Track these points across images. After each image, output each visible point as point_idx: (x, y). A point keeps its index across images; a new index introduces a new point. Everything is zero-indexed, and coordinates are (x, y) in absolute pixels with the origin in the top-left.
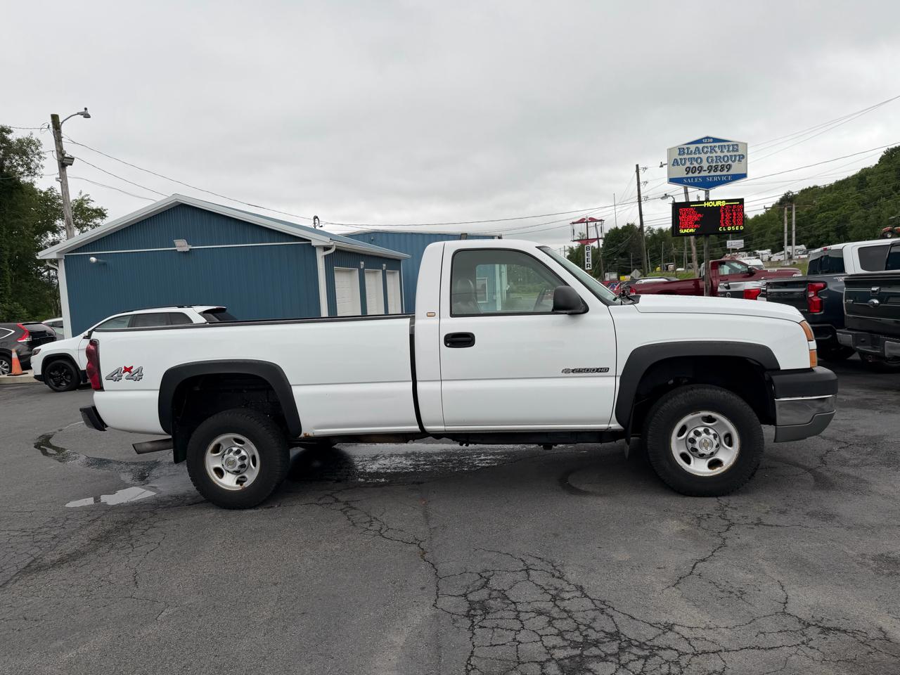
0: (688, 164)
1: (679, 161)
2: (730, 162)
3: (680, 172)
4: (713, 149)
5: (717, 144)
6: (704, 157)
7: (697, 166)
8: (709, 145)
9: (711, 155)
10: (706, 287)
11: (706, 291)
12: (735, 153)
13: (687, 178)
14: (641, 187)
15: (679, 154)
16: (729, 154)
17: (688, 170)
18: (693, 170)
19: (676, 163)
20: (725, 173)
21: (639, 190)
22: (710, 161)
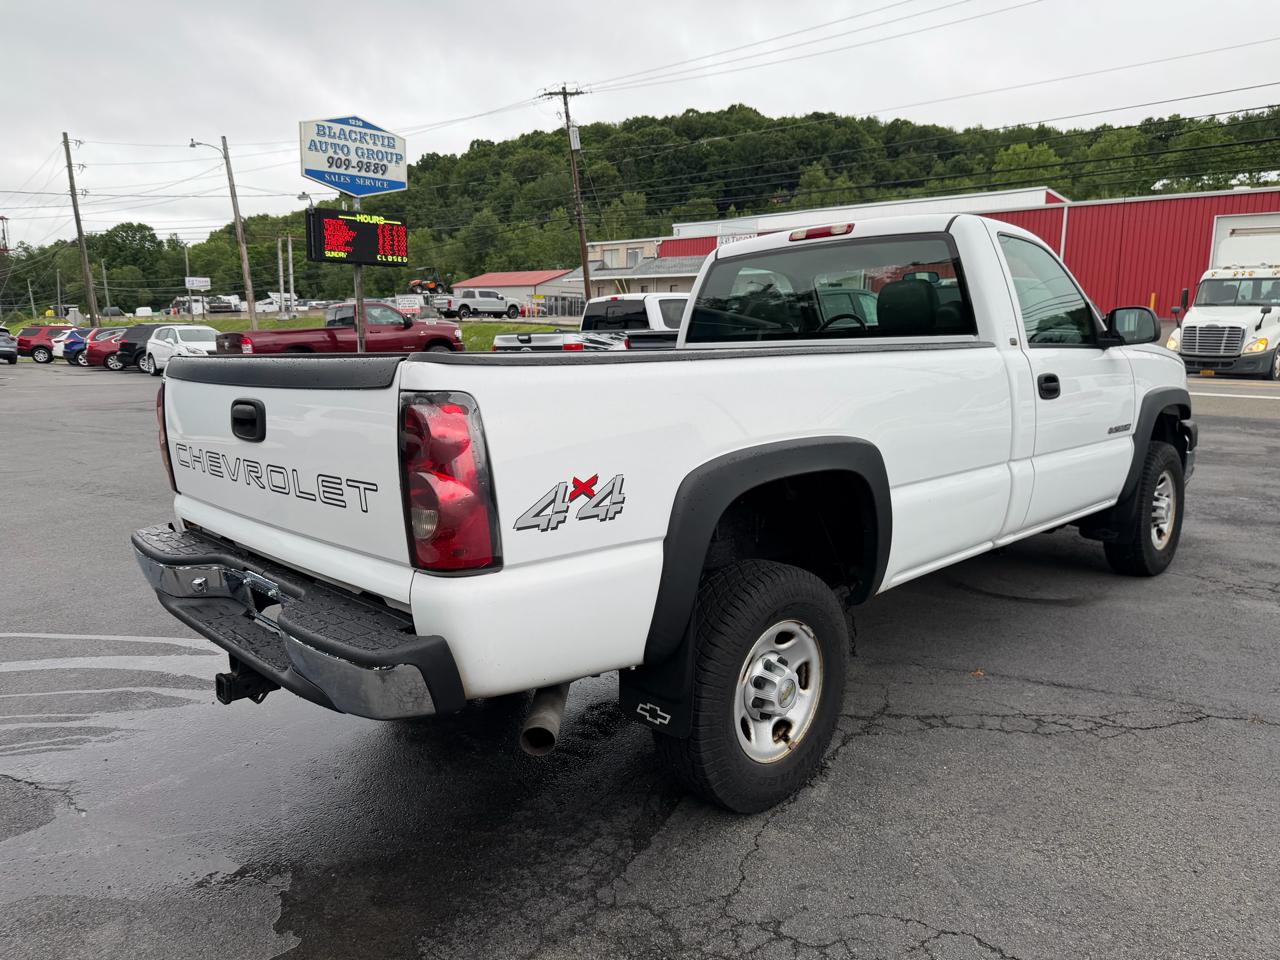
0: (330, 152)
1: (318, 145)
2: (385, 162)
3: (320, 163)
4: (363, 137)
5: (368, 131)
6: (352, 146)
7: (343, 158)
8: (358, 129)
9: (361, 146)
10: (361, 341)
11: (361, 346)
12: (390, 150)
13: (330, 174)
14: (74, 172)
15: (318, 134)
16: (383, 150)
17: (331, 161)
18: (338, 163)
19: (313, 146)
20: (379, 176)
21: (71, 178)
22: (360, 154)
